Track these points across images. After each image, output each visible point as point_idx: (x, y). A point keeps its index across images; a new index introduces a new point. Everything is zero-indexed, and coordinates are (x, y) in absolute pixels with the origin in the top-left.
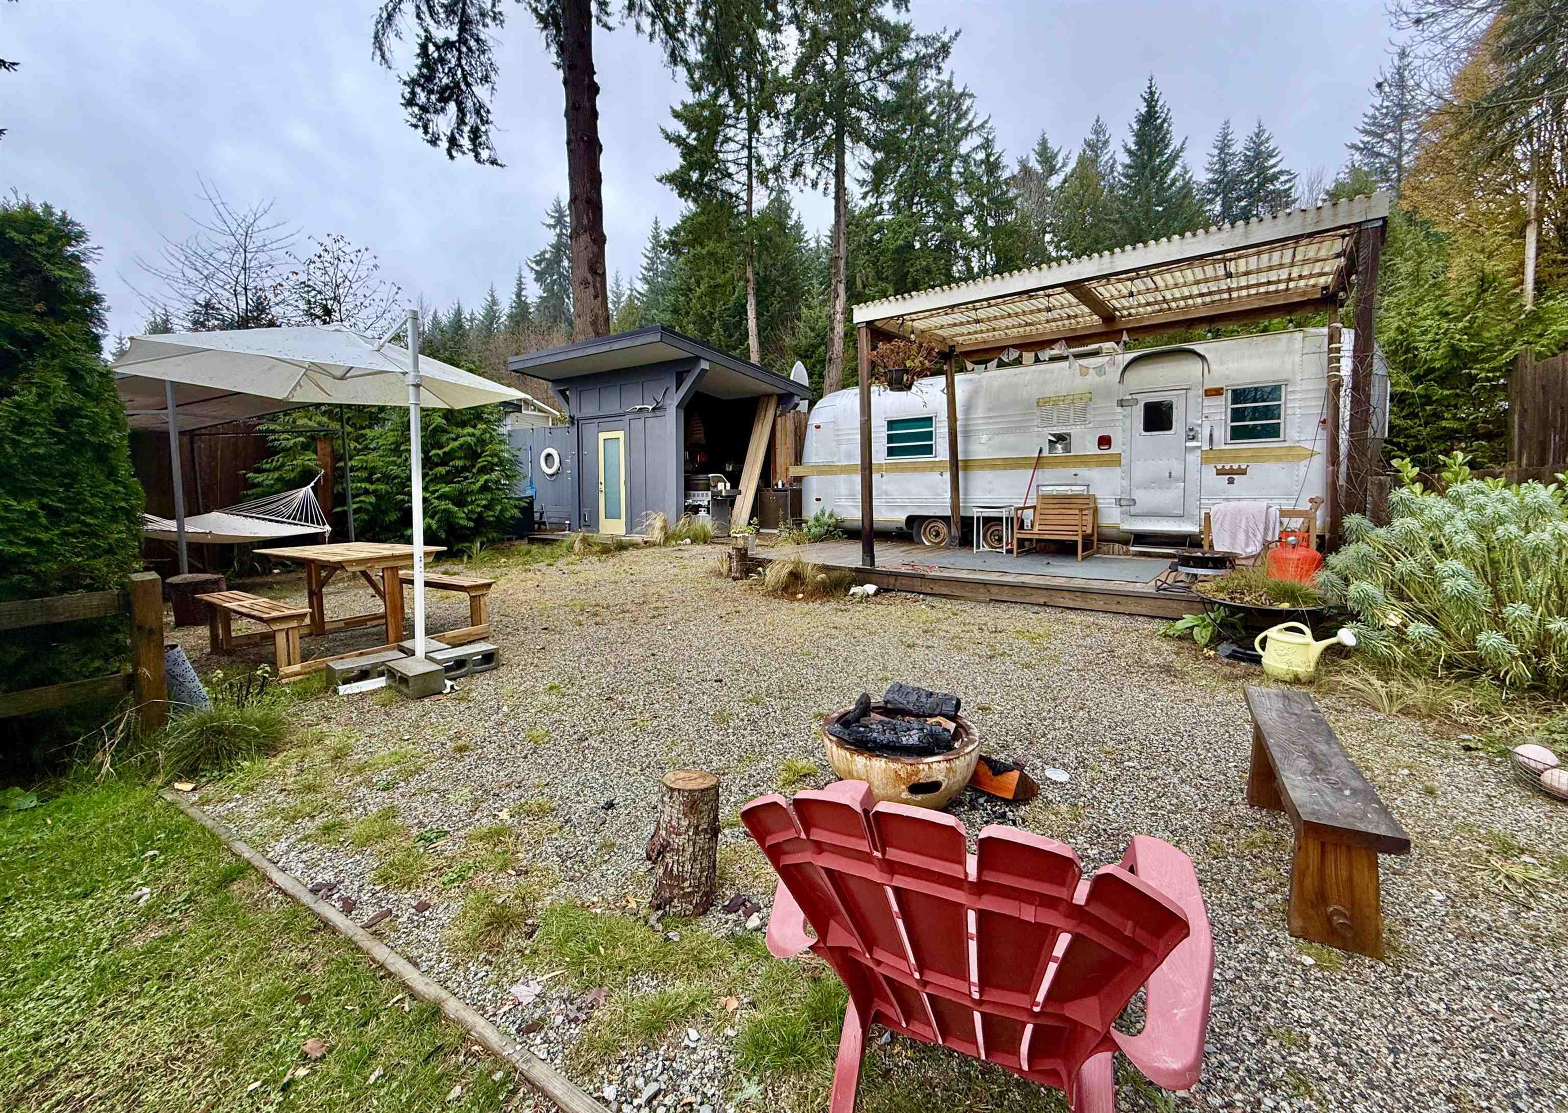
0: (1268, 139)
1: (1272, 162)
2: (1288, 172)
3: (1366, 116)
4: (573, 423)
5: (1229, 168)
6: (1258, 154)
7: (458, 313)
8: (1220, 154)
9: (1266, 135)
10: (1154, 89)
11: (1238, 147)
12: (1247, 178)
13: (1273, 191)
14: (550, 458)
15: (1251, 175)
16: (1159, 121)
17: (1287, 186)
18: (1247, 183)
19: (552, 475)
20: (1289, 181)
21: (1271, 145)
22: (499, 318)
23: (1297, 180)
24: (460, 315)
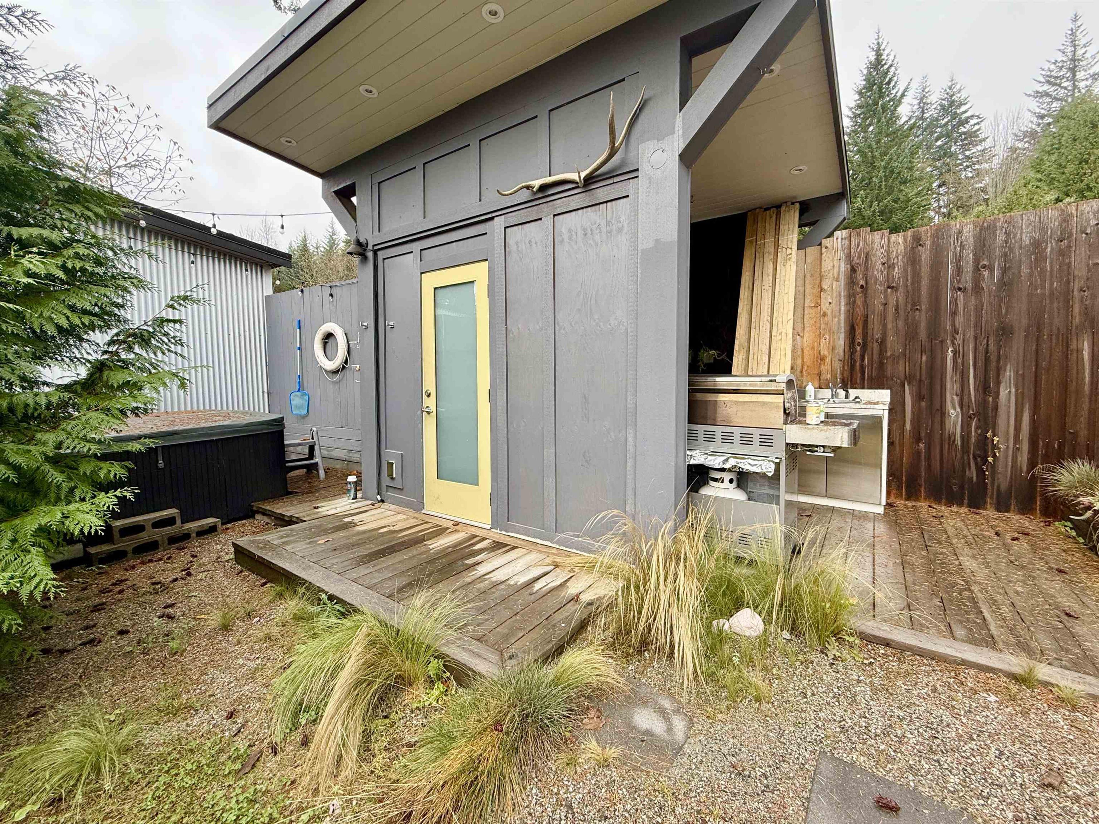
0: (959, 91)
1: (963, 108)
2: (978, 117)
3: (1043, 70)
4: (364, 257)
5: (926, 115)
6: (952, 103)
7: (305, 240)
8: (920, 103)
9: (958, 87)
10: (880, 40)
11: (935, 98)
12: (943, 122)
13: (964, 133)
14: (331, 341)
15: (946, 120)
16: (886, 67)
17: (977, 127)
18: (942, 127)
19: (336, 372)
20: (978, 124)
21: (964, 95)
22: (338, 244)
23: (982, 124)
24: (306, 241)
